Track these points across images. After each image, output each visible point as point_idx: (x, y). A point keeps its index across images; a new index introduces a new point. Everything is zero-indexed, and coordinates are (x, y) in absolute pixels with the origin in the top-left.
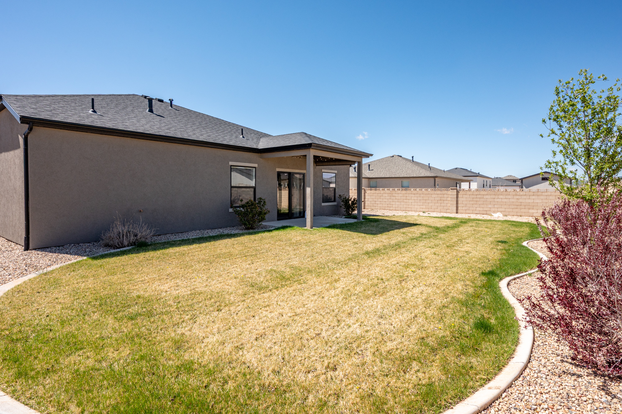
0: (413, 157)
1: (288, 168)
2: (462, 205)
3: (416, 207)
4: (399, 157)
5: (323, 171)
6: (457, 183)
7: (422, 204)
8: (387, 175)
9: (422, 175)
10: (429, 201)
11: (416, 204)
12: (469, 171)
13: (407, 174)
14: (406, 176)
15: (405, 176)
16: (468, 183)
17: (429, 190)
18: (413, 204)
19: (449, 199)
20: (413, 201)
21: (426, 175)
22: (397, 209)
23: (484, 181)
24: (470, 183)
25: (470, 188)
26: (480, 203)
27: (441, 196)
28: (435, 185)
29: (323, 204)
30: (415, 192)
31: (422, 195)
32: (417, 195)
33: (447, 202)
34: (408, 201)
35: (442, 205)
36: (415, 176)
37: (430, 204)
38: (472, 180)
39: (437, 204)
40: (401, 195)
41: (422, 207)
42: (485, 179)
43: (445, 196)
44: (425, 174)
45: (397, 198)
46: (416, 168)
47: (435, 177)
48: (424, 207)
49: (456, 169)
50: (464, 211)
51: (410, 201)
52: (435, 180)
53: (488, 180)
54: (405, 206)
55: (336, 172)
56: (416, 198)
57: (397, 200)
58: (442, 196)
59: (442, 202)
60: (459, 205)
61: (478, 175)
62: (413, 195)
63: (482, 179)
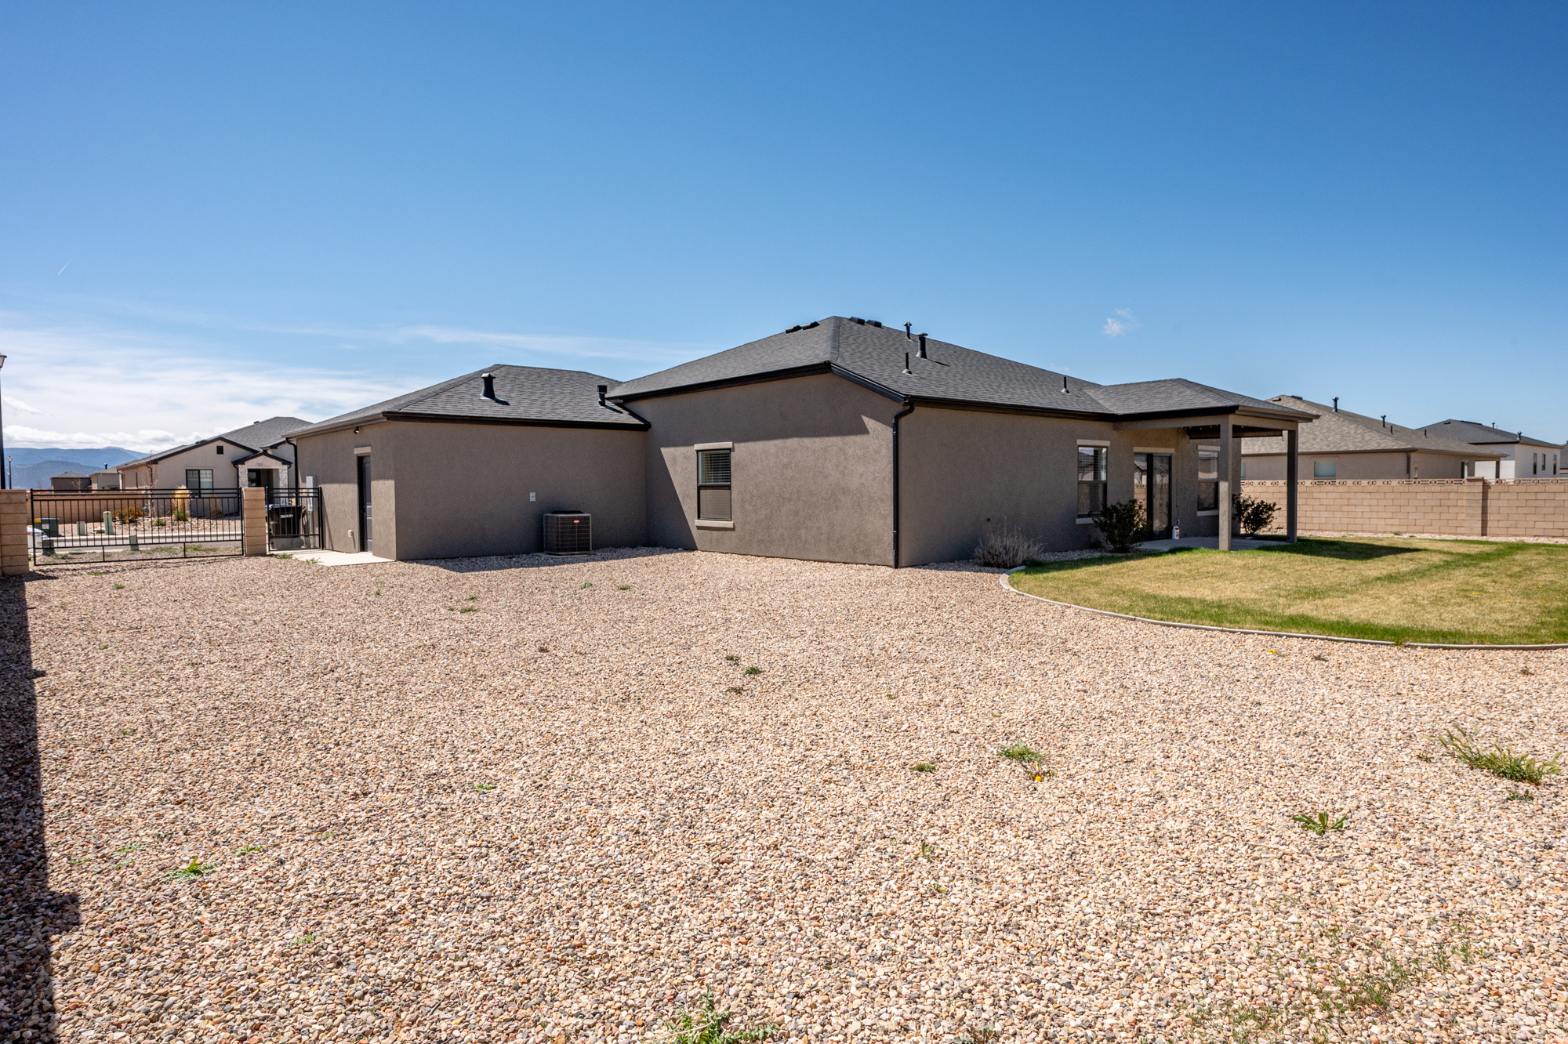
0: (1336, 400)
1: (1149, 445)
2: (1498, 517)
3: (1374, 521)
4: (1298, 402)
5: (1200, 447)
6: (1463, 465)
7: (1389, 515)
8: (1272, 448)
9: (1373, 446)
10: (1409, 509)
11: (1374, 515)
12: (1487, 429)
13: (1328, 446)
14: (1328, 450)
15: (1325, 449)
16: (1494, 463)
17: (1394, 482)
18: (1367, 515)
19: (1464, 503)
20: (1367, 509)
21: (1383, 446)
22: (1322, 527)
23: (1535, 455)
24: (1498, 464)
25: (1497, 476)
26: (1545, 511)
27: (1440, 496)
28: (1408, 471)
29: (1200, 514)
30: (1372, 488)
31: (1392, 496)
32: (1378, 496)
33: (1457, 510)
34: (1353, 508)
35: (1444, 516)
36: (1352, 448)
37: (1412, 516)
38: (1505, 456)
39: (1431, 516)
40: (1334, 495)
41: (1390, 522)
42: (1540, 451)
43: (1453, 496)
44: (1379, 444)
45: (1324, 502)
46: (1351, 428)
47: (1408, 452)
48: (1396, 522)
49: (1448, 422)
50: (1504, 531)
51: (1359, 509)
52: (1409, 459)
53: (1550, 453)
54: (1345, 520)
55: (1218, 448)
56: (1374, 502)
57: (1323, 508)
58: (1445, 496)
59: (1445, 509)
60: (1489, 517)
61: (1518, 440)
62: (1368, 496)
63: (1532, 450)
